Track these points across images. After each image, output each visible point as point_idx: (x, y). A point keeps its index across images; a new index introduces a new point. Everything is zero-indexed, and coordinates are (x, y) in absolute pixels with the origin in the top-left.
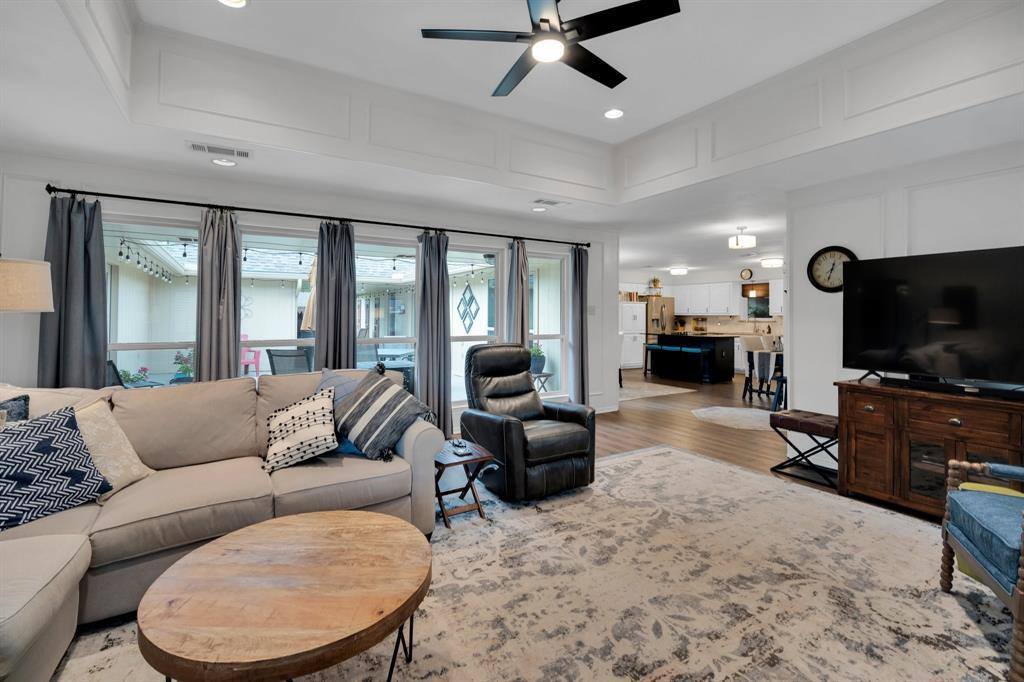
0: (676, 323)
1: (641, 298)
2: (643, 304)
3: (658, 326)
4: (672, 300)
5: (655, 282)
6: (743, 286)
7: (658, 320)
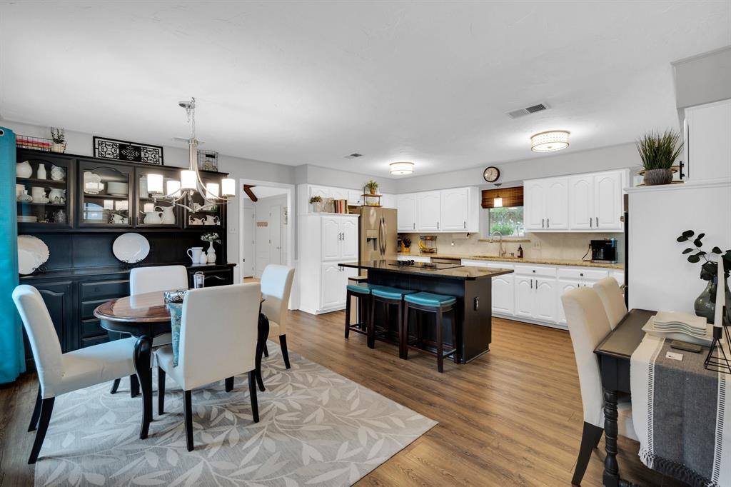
0: (399, 243)
1: (353, 209)
2: (355, 218)
3: (375, 249)
4: (393, 213)
5: (372, 187)
6: (484, 193)
7: (375, 239)
